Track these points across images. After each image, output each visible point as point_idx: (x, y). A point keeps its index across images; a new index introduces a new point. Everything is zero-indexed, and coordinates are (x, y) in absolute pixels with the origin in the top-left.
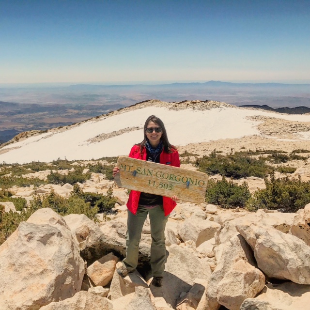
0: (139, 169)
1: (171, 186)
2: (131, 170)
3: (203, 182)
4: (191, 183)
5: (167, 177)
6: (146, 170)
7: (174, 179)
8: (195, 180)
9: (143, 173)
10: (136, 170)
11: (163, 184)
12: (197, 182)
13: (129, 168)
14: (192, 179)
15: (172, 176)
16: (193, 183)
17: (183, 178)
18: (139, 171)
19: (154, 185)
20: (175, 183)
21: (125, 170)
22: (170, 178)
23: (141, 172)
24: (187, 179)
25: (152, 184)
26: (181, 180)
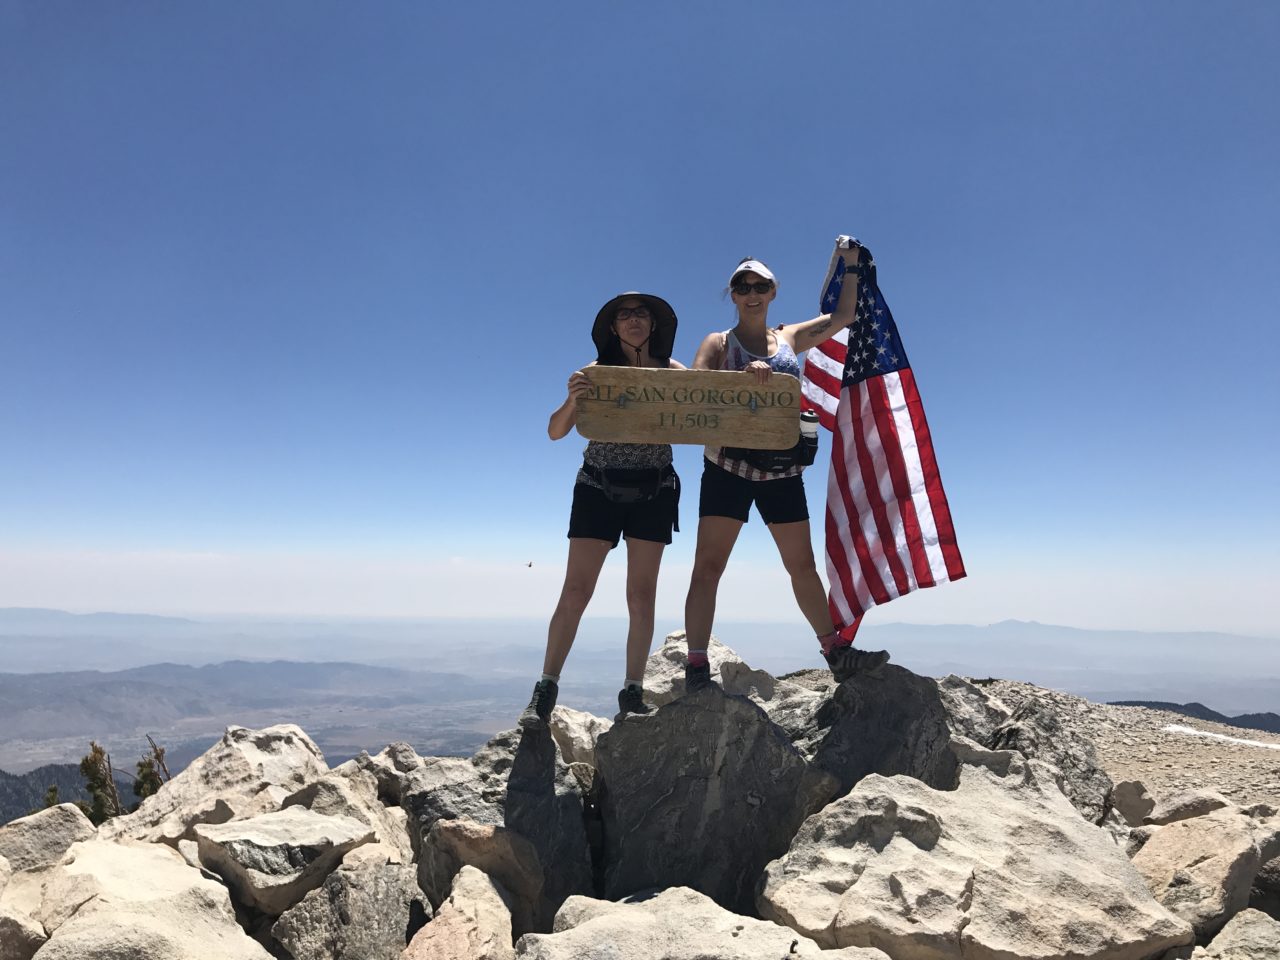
0: (632, 390)
1: (716, 420)
2: (612, 396)
3: (788, 396)
4: (760, 402)
5: (701, 396)
6: (649, 389)
7: (718, 400)
8: (770, 395)
9: (644, 399)
10: (624, 392)
11: (695, 418)
12: (776, 398)
13: (606, 390)
14: (762, 393)
15: (712, 395)
16: (765, 402)
17: (739, 395)
18: (633, 394)
19: (673, 421)
20: (722, 410)
21: (598, 396)
22: (709, 401)
23: (638, 396)
24: (751, 395)
25: (668, 422)
26: (736, 400)
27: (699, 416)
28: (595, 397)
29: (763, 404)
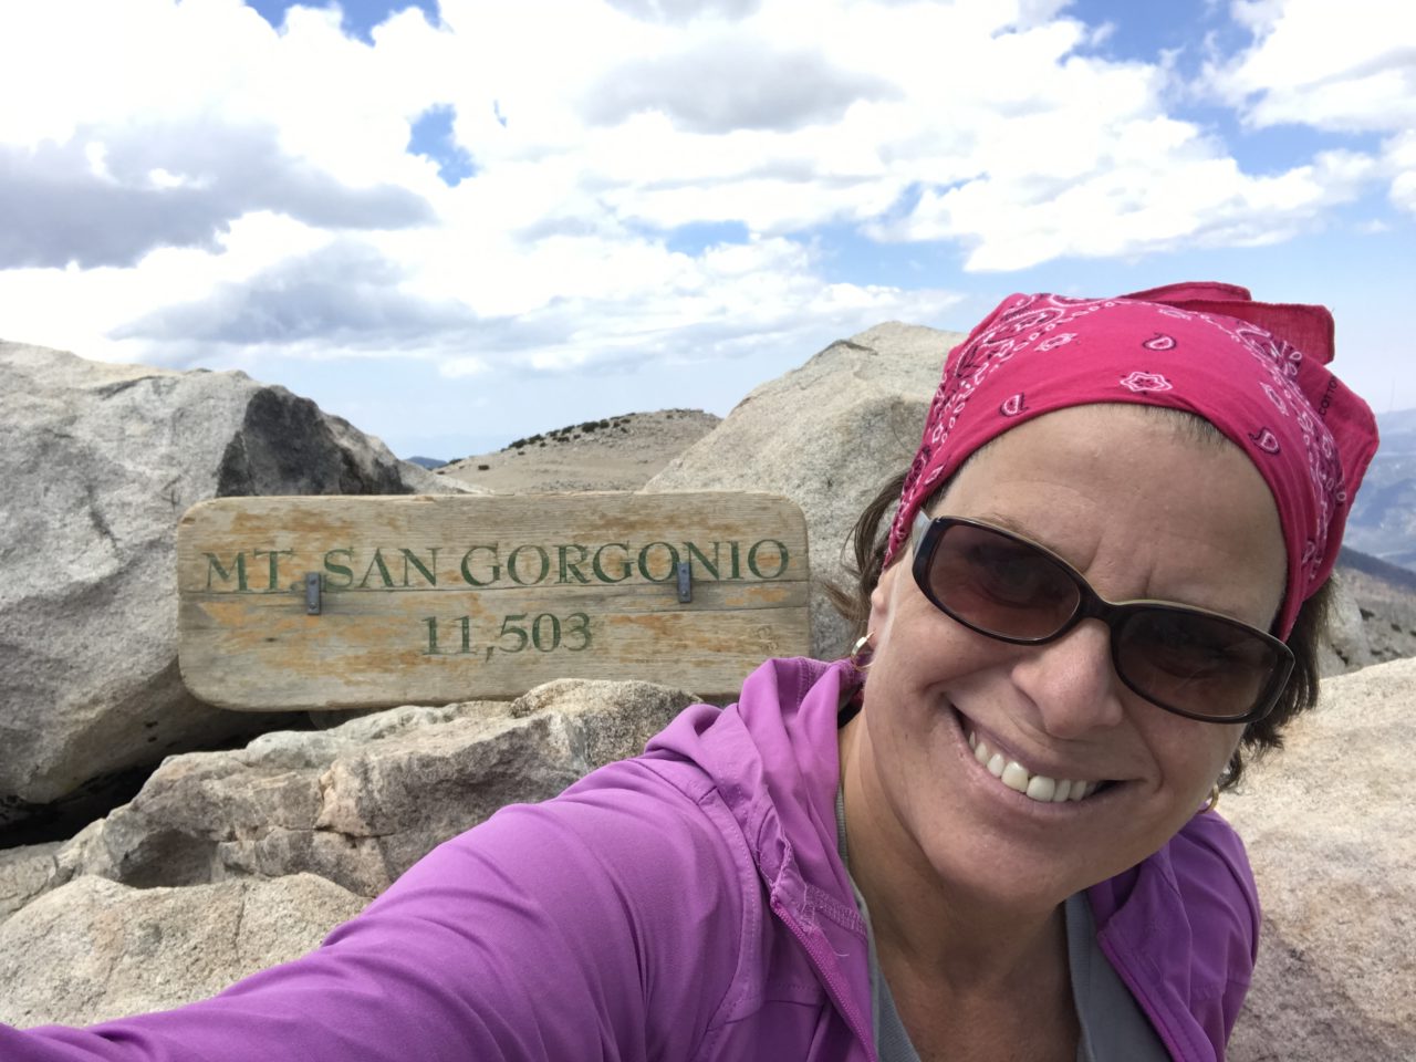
0: (343, 560)
1: (584, 627)
2: (284, 581)
4: (702, 573)
6: (392, 555)
7: (588, 572)
8: (726, 551)
9: (376, 581)
10: (317, 567)
11: (527, 624)
12: (743, 560)
13: (267, 571)
15: (570, 558)
16: (715, 573)
17: (642, 556)
18: (345, 571)
19: (466, 639)
20: (600, 599)
21: (243, 586)
22: (563, 575)
23: (358, 575)
24: (675, 556)
25: (451, 642)
26: (635, 571)
27: (538, 619)
28: (234, 585)
29: (712, 578)
